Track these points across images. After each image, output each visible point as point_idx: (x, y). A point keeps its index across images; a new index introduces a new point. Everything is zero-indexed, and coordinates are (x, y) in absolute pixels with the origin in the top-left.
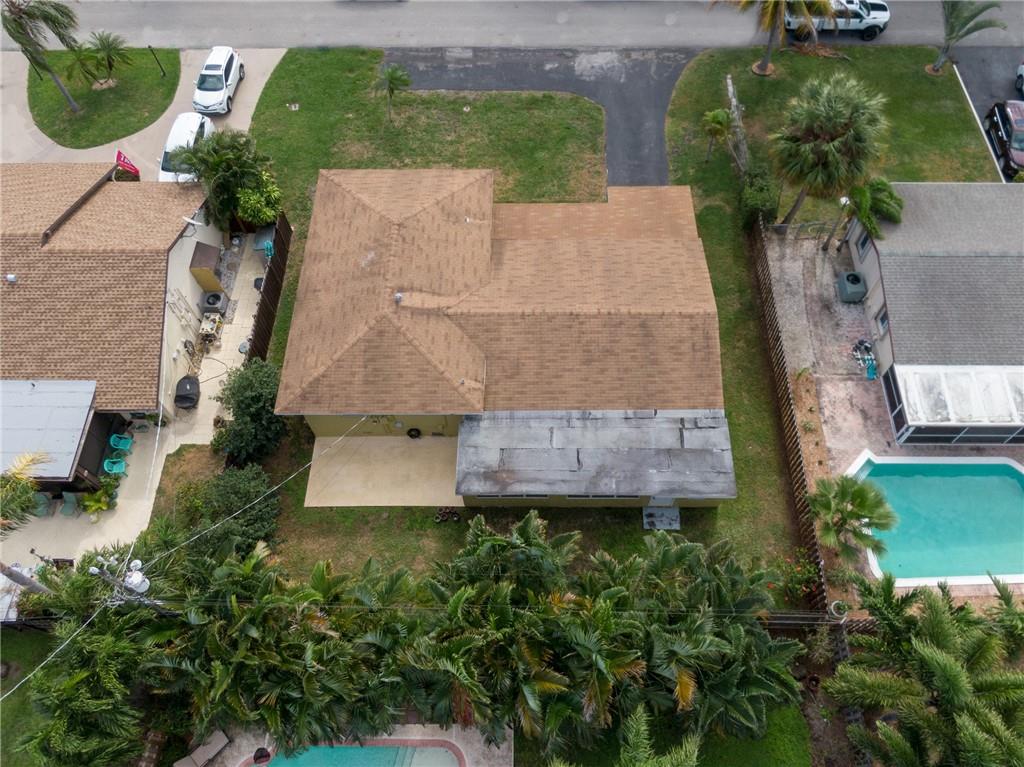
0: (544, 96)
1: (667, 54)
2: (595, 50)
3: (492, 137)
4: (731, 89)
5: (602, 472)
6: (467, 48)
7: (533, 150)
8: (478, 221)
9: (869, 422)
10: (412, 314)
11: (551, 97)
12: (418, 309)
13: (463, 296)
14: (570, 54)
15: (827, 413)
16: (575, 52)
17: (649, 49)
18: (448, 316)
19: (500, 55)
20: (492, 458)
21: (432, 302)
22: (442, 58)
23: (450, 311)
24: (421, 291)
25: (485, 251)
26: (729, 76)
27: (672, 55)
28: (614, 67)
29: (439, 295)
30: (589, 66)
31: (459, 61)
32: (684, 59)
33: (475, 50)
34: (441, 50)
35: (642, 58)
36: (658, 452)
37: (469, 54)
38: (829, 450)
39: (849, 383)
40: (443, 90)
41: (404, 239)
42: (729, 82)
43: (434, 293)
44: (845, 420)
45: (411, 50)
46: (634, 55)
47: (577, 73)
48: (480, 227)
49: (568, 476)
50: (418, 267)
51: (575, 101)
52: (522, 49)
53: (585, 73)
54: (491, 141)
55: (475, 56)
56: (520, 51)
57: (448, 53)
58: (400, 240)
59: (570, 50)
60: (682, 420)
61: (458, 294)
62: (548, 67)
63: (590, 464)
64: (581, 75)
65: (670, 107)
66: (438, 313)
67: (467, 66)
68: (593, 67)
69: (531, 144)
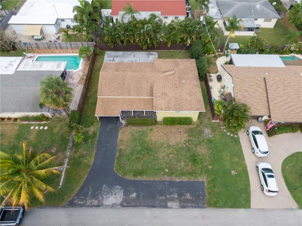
0: (137, 176)
1: (82, 203)
2: (113, 206)
3: (156, 156)
4: (62, 180)
5: (130, 55)
6: (170, 208)
7: (142, 150)
8: (157, 95)
9: (71, 76)
10: (170, 70)
11: (134, 176)
12: (169, 71)
13: (159, 77)
14: (125, 204)
15: (79, 78)
16: (122, 205)
17: (88, 206)
18: (162, 72)
19: (155, 204)
20: (151, 56)
21: (166, 74)
22: (181, 202)
23: (161, 73)
24: (169, 75)
25: (155, 88)
26: (60, 187)
27: (80, 203)
28: (106, 195)
29: (165, 76)
30: (117, 195)
31: (173, 200)
32: (75, 199)
33: (166, 207)
34: (183, 207)
35: (93, 200)
36: (119, 57)
37: (169, 204)
38: (82, 72)
39: (71, 83)
40: (177, 181)
41: (175, 85)
42: (61, 184)
43: (166, 76)
44: (76, 77)
45: (195, 207)
46: (96, 202)
47: (122, 191)
48: (156, 94)
49: (137, 54)
50: (170, 80)
51: (125, 174)
52: (145, 207)
53: (119, 190)
54: (156, 154)
55: (166, 203)
56: (147, 206)
57: (179, 205)
58: (176, 84)
59: (124, 206)
60: (113, 61)
61: (160, 77)
62: (134, 195)
63: (132, 55)
64: (121, 189)
65: (89, 170)
66: (164, 72)
67: (169, 196)
68: (115, 195)
69: (143, 153)
